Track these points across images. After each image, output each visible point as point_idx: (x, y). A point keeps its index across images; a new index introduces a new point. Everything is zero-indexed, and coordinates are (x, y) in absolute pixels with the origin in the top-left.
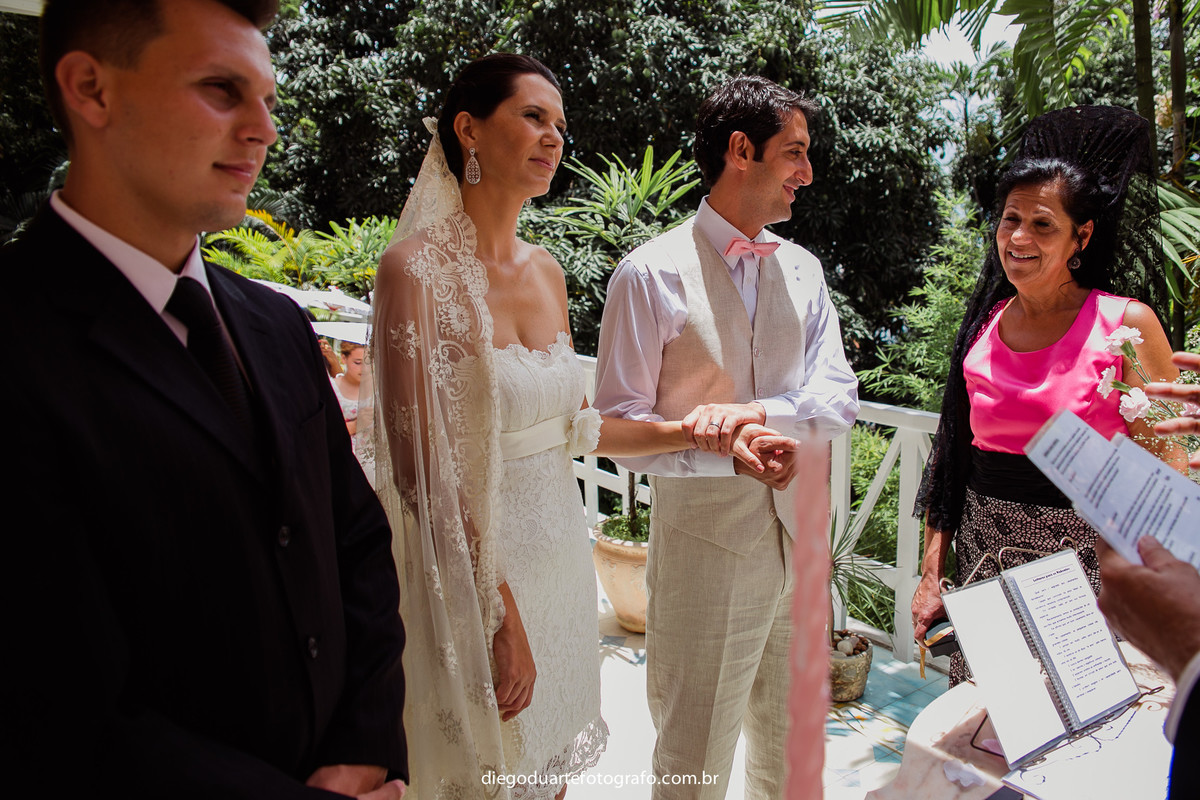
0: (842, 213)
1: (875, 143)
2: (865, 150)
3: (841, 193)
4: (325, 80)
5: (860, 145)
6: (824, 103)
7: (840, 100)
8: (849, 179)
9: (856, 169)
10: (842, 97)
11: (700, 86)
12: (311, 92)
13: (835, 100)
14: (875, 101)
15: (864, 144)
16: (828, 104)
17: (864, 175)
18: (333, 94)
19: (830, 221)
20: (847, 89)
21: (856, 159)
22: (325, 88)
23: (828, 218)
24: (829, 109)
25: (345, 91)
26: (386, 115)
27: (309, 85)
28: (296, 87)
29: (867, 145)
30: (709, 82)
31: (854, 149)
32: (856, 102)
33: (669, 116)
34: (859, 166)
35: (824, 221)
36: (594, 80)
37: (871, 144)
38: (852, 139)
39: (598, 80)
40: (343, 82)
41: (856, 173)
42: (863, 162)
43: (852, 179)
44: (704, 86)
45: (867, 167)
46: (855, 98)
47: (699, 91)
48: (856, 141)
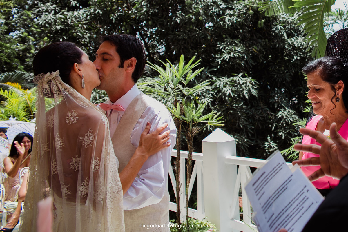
0: (290, 75)
1: (302, 44)
2: (299, 47)
3: (289, 66)
4: (55, 21)
5: (296, 45)
6: (279, 28)
7: (287, 27)
8: (293, 60)
9: (295, 56)
10: (288, 25)
11: (225, 23)
12: (47, 26)
13: (284, 27)
14: (302, 26)
15: (298, 44)
16: (281, 29)
17: (299, 58)
18: (58, 27)
19: (285, 79)
20: (290, 22)
21: (295, 51)
22: (55, 24)
23: (284, 77)
24: (282, 31)
25: (64, 26)
26: (83, 37)
27: (47, 23)
28: (40, 23)
29: (299, 45)
30: (228, 21)
31: (294, 48)
32: (294, 27)
33: (211, 36)
34: (297, 55)
35: (283, 79)
36: (178, 21)
37: (301, 44)
38: (293, 43)
39: (180, 21)
40: (64, 22)
41: (295, 57)
42: (298, 53)
43: (294, 60)
44: (226, 23)
45: (300, 54)
46: (293, 26)
47: (224, 25)
48: (295, 43)
